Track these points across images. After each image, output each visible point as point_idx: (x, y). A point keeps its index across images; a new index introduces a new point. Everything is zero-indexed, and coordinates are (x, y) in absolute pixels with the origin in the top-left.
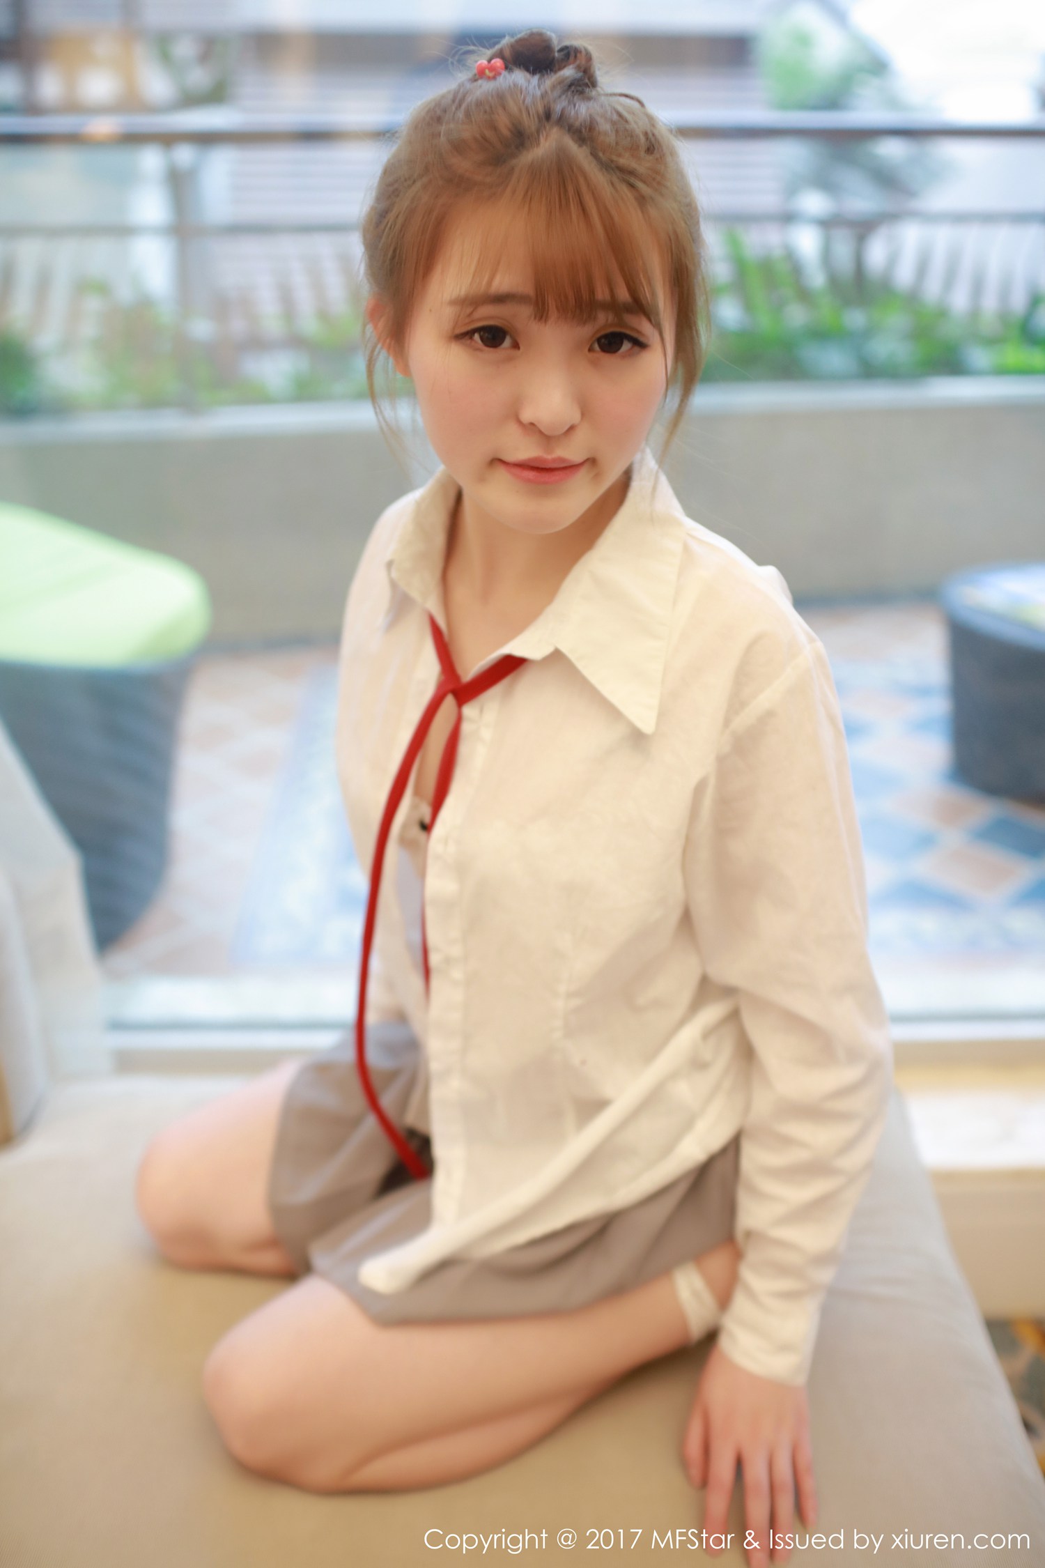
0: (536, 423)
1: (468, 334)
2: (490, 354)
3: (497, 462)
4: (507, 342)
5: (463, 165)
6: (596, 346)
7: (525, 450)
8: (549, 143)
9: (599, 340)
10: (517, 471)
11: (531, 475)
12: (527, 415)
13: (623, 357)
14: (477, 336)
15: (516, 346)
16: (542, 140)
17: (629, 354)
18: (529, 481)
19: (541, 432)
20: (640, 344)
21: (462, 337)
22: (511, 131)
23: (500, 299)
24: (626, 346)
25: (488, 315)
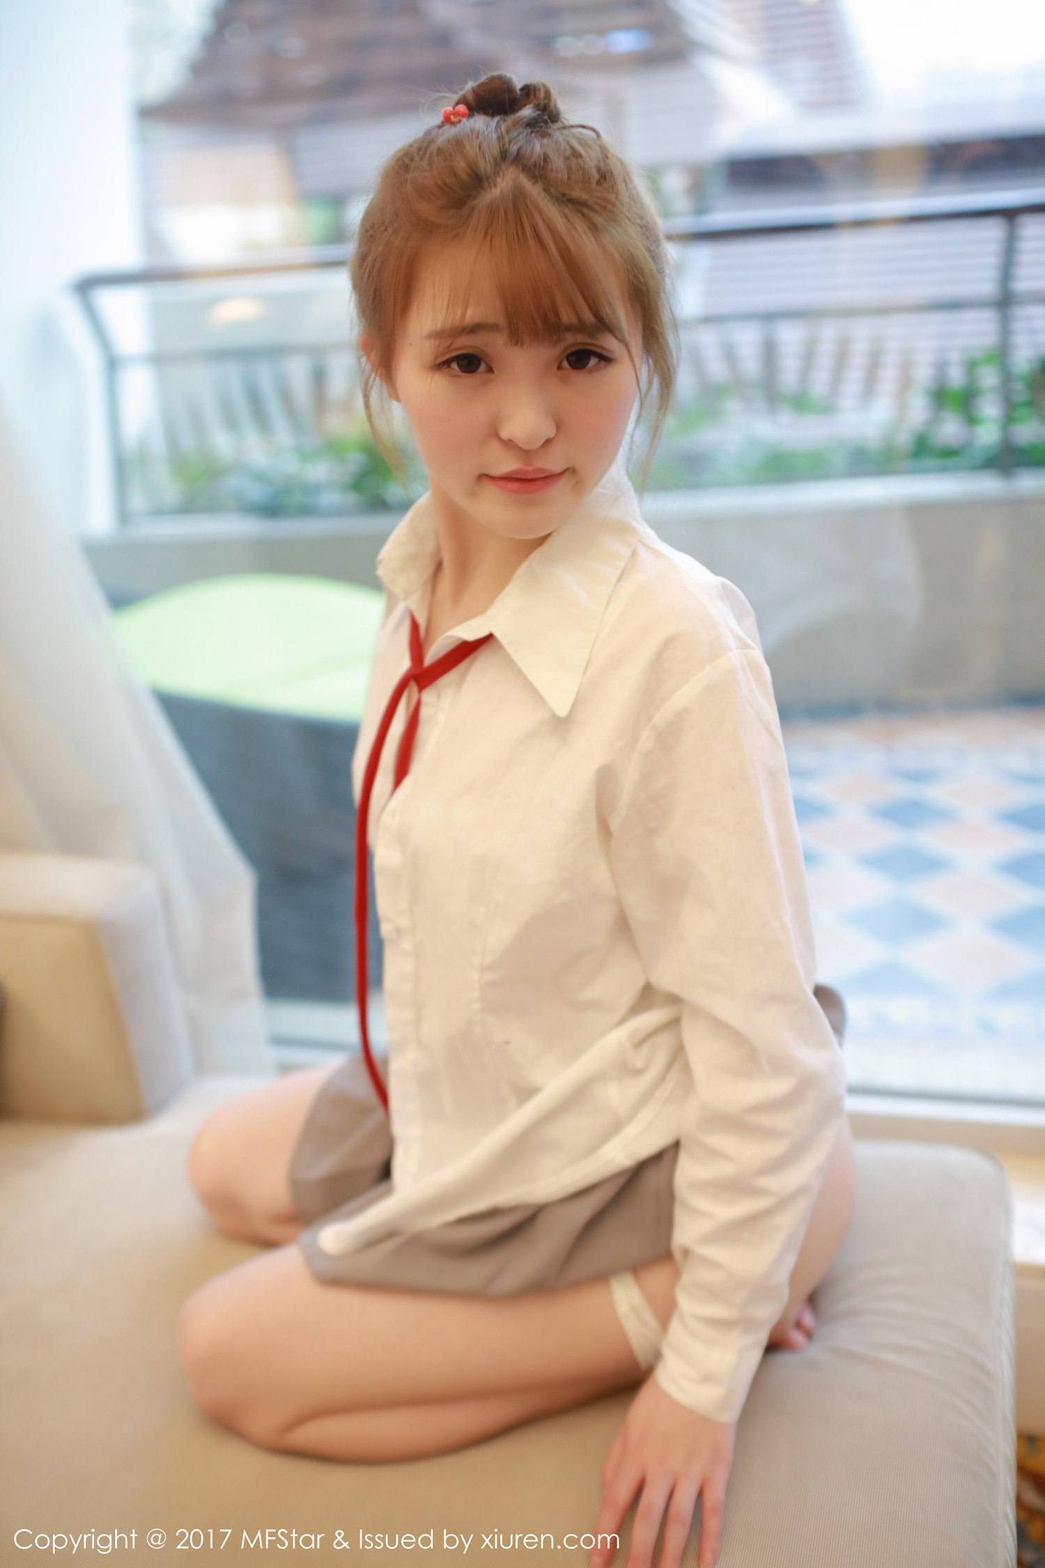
0: (513, 439)
1: (447, 363)
2: (469, 380)
3: (484, 477)
4: (482, 368)
5: (427, 210)
6: (565, 364)
7: (507, 464)
8: (506, 182)
9: (567, 357)
10: (502, 483)
11: (515, 486)
12: (506, 433)
13: (591, 371)
14: (454, 366)
15: (490, 370)
16: (499, 180)
17: (596, 369)
18: (513, 491)
19: (519, 447)
20: (606, 359)
21: (442, 365)
22: (470, 176)
23: (474, 329)
24: (593, 362)
25: (466, 343)
